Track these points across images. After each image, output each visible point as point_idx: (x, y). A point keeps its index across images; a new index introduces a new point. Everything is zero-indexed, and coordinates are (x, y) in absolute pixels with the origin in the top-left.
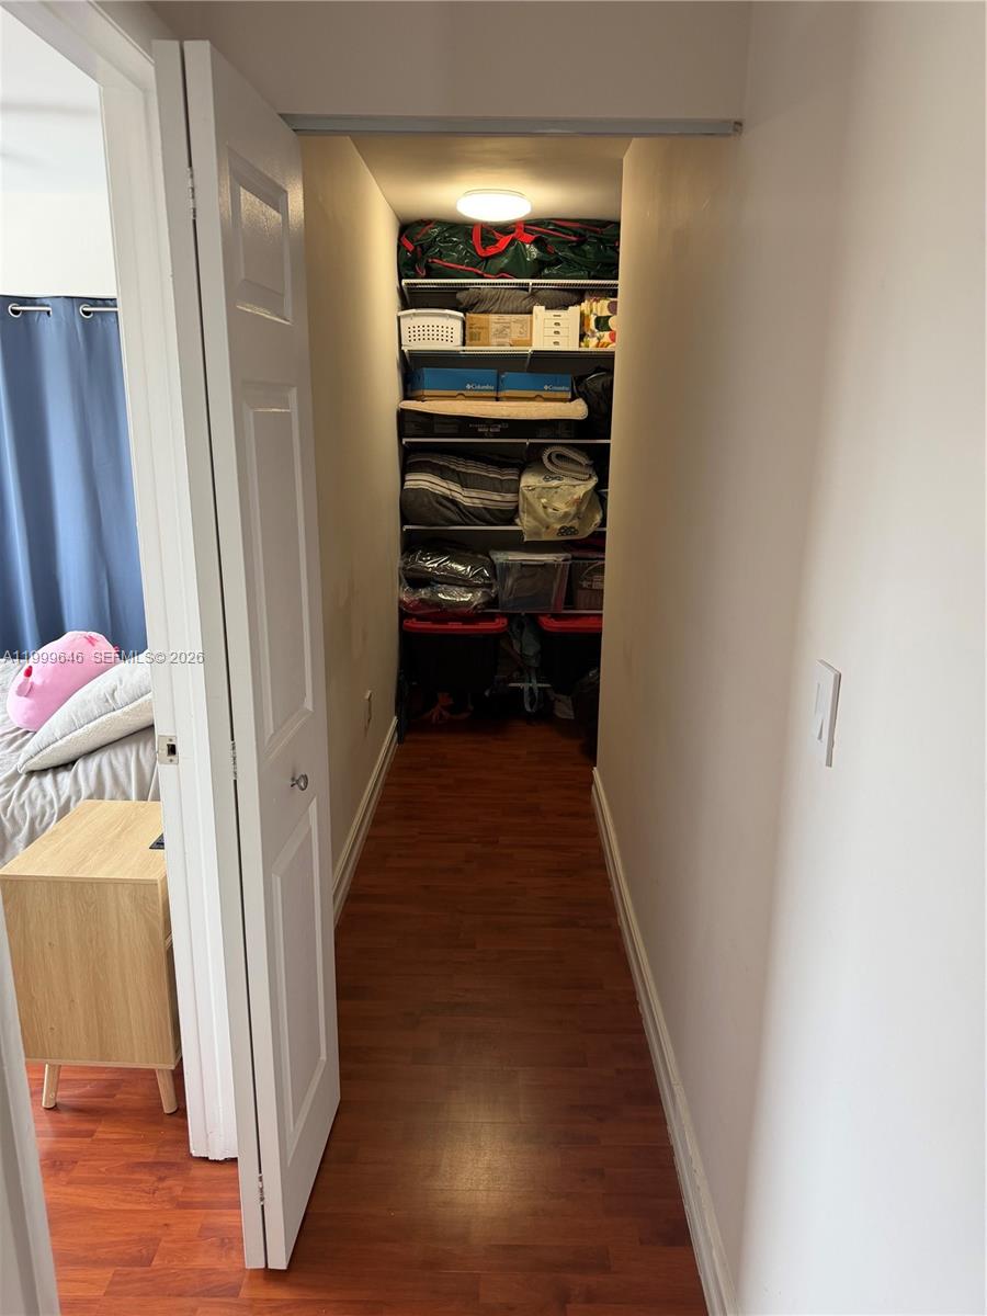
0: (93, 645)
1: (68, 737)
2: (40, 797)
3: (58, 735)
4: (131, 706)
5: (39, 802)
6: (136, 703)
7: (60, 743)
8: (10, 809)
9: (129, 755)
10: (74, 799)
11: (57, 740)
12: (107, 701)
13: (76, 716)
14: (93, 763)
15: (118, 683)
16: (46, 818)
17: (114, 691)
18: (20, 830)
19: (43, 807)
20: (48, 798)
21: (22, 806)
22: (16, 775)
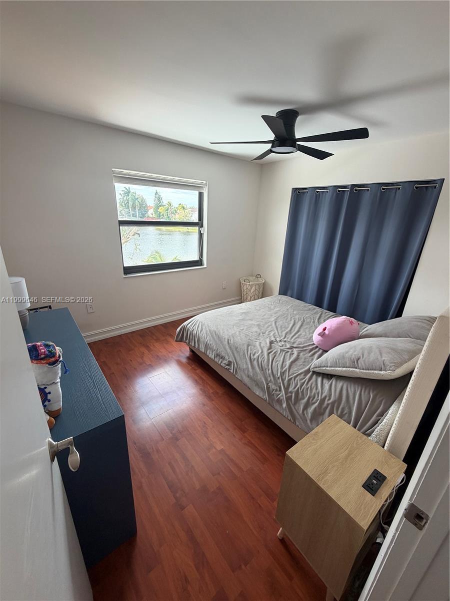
0: (352, 325)
1: (333, 368)
2: (315, 388)
3: (329, 365)
4: (365, 371)
5: (314, 390)
6: (368, 372)
7: (328, 368)
8: (303, 387)
9: (357, 389)
10: (327, 398)
11: (328, 367)
12: (354, 362)
13: (339, 361)
14: (340, 384)
15: (361, 356)
16: (314, 400)
17: (358, 359)
18: (304, 399)
19: (315, 394)
20: (318, 391)
21: (307, 389)
22: (308, 371)
